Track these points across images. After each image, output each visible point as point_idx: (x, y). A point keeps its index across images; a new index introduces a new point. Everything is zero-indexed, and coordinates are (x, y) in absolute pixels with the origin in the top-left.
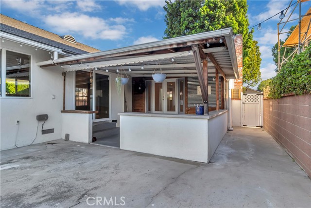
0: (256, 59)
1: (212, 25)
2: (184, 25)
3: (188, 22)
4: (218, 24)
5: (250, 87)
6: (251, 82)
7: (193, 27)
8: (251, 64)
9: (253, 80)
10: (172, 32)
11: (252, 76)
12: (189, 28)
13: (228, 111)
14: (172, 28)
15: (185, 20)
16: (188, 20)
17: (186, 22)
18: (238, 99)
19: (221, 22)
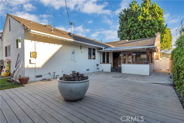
0: (169, 38)
1: (144, 25)
2: (129, 25)
3: (131, 24)
4: (148, 24)
5: (166, 52)
6: (166, 50)
7: (134, 26)
8: (166, 41)
9: (168, 49)
10: (123, 28)
11: (167, 47)
12: (132, 26)
13: (154, 64)
14: (123, 26)
15: (130, 22)
16: (131, 23)
17: (130, 24)
18: (158, 59)
19: (149, 23)
